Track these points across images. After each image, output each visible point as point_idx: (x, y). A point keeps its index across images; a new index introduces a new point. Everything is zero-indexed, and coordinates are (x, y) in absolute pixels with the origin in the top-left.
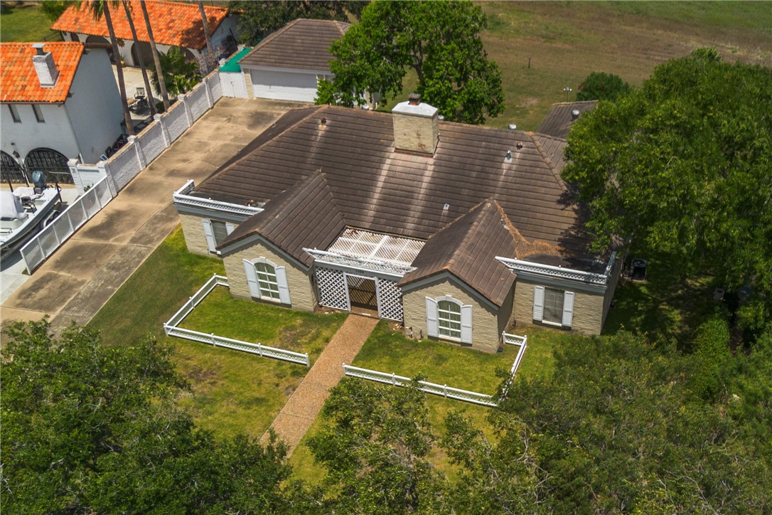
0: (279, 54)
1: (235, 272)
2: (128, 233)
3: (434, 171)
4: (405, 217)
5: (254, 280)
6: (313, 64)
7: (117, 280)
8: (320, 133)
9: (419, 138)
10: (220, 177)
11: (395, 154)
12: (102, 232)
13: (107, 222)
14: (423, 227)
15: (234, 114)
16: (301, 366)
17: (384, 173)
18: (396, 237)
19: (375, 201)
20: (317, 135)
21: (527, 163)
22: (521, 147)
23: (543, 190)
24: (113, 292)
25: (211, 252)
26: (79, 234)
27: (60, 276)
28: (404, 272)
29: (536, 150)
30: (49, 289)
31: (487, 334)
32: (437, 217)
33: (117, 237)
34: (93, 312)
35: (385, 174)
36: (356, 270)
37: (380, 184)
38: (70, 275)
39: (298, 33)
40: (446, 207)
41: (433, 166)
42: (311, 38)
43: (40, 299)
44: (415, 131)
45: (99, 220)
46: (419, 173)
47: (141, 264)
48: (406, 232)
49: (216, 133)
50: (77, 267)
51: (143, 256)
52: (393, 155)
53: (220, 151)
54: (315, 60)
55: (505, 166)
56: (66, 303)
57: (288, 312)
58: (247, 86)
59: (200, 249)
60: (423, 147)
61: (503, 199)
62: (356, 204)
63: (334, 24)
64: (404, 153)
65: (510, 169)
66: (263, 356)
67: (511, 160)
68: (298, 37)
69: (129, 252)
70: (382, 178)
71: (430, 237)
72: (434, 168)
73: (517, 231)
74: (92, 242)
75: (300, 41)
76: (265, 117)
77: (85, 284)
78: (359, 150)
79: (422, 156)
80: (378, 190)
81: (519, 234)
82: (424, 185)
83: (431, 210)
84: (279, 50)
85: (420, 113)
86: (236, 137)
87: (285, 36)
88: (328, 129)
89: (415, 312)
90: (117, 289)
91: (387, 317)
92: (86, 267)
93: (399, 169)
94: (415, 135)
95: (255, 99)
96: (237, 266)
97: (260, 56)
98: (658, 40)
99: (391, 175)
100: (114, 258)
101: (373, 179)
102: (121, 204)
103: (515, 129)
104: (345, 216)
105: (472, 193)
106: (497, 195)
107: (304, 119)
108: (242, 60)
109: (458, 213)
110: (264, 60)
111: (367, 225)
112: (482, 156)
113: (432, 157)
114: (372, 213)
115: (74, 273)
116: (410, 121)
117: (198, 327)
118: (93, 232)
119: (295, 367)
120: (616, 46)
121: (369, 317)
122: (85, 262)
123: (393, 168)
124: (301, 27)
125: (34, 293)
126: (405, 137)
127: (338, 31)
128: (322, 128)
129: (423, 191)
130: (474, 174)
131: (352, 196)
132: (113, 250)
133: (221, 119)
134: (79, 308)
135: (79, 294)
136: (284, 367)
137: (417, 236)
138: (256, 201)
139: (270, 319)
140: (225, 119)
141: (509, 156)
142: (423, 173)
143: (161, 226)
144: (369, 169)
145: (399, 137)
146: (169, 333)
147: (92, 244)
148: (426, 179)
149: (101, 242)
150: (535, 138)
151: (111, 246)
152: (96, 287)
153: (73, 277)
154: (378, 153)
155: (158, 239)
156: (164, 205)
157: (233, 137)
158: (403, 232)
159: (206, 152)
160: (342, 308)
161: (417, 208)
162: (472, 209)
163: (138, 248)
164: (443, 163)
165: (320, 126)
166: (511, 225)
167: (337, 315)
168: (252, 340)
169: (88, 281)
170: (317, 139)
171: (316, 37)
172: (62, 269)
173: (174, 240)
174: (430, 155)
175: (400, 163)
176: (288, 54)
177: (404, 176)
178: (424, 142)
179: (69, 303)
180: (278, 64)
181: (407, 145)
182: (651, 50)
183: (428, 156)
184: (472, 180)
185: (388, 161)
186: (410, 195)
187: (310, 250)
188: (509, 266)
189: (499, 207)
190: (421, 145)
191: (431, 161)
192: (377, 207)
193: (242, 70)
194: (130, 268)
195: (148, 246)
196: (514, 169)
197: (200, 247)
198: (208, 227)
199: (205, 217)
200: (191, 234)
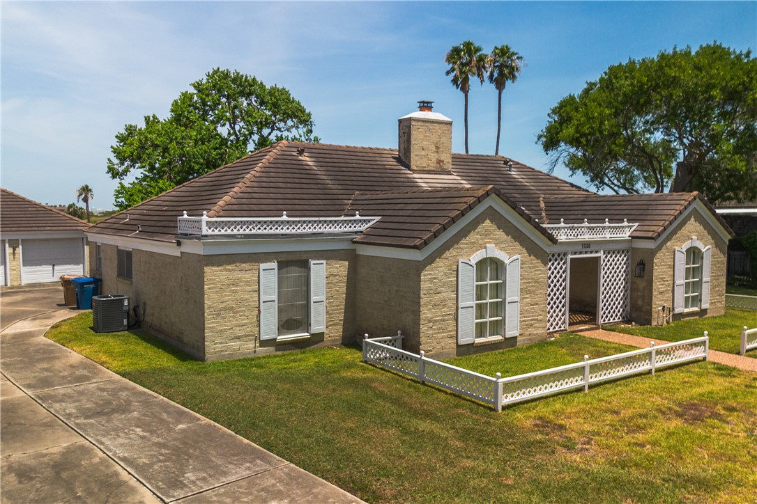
8: (310, 163)
9: (437, 152)
11: (417, 175)
20: (307, 165)
21: (528, 173)
25: (264, 343)
28: (628, 232)
29: (519, 165)
31: (719, 285)
36: (582, 244)
41: (464, 181)
44: (434, 143)
55: (516, 176)
59: (237, 344)
60: (442, 164)
64: (423, 173)
65: (523, 178)
67: (513, 173)
78: (376, 175)
85: (440, 119)
88: (313, 160)
92: (13, 436)
93: (437, 185)
94: (434, 149)
96: (444, 280)
105: (523, 196)
106: (541, 195)
107: (271, 153)
112: (490, 172)
113: (453, 175)
116: (430, 129)
121: (588, 329)
123: (430, 185)
126: (423, 153)
128: (305, 159)
132: (15, 404)
141: (510, 170)
145: (416, 153)
153: (19, 455)
154: (399, 175)
164: (468, 178)
165: (300, 157)
170: (312, 168)
175: (432, 181)
178: (443, 157)
181: (424, 164)
184: (508, 187)
185: (419, 181)
190: (439, 162)
191: (456, 177)
197: (238, 338)
198: (269, 274)
199: (266, 257)
200: (225, 309)
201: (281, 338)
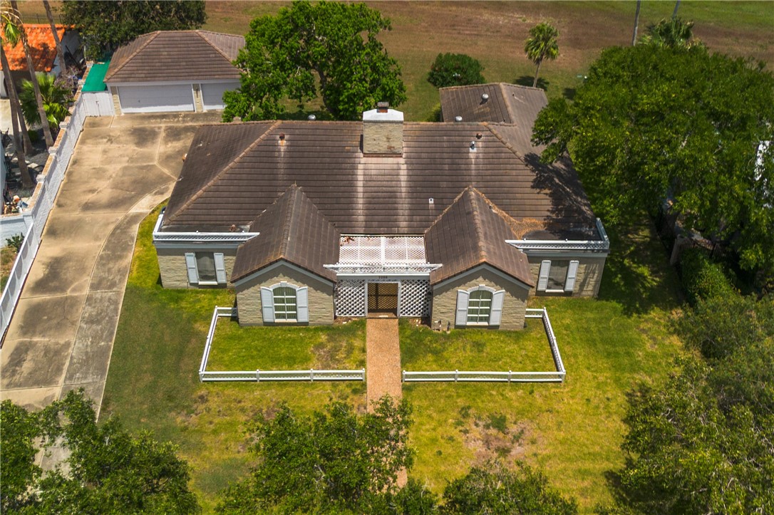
0: (147, 68)
1: (248, 301)
2: (83, 281)
3: (407, 169)
4: (395, 217)
5: (271, 306)
6: (187, 74)
7: (105, 334)
8: (282, 149)
9: (388, 141)
10: (190, 207)
11: (365, 159)
12: (52, 284)
13: (50, 272)
14: (415, 223)
15: (111, 134)
16: (356, 382)
17: (360, 178)
18: (393, 237)
19: (360, 206)
20: (279, 151)
21: (492, 150)
22: (481, 136)
23: (514, 173)
24: (110, 348)
25: (191, 284)
26: (26, 291)
27: (37, 343)
28: (429, 271)
29: (495, 138)
30: (33, 359)
31: (516, 313)
32: (426, 212)
33: (73, 286)
34: (102, 375)
35: (362, 179)
36: (379, 276)
37: (360, 189)
38: (47, 339)
39: (162, 46)
40: (431, 201)
41: (405, 165)
42: (176, 49)
43: (30, 373)
44: (384, 136)
45: (39, 272)
46: (395, 173)
47: (120, 311)
48: (402, 230)
49: (105, 156)
50: (50, 328)
51: (116, 303)
52: (363, 160)
53: (124, 175)
54: (189, 70)
55: (472, 156)
56: (65, 372)
57: (308, 330)
58: (115, 103)
59: (178, 283)
60: (392, 149)
61: (481, 186)
62: (342, 212)
63: (197, 33)
64: (373, 157)
65: (477, 158)
66: (314, 380)
67: (475, 150)
68: (162, 50)
69: (98, 301)
70: (360, 184)
71: (426, 232)
72: (407, 167)
73: (504, 213)
74: (48, 297)
75: (166, 53)
76: (147, 133)
77: (73, 346)
78: (328, 160)
79: (392, 157)
80: (360, 195)
81: (507, 215)
82: (403, 184)
83: (418, 207)
84: (145, 64)
85: (391, 119)
86: (131, 158)
87: (148, 50)
88: (288, 144)
89: (444, 306)
90: (112, 344)
91: (406, 315)
92: (60, 327)
93: (373, 172)
94: (385, 139)
95: (123, 114)
96: (252, 295)
97: (127, 72)
98: (456, 16)
99: (368, 178)
100: (84, 311)
101: (351, 184)
102: (54, 249)
103: (461, 121)
104: (336, 225)
105: (450, 184)
106: (473, 183)
107: (261, 137)
108: (109, 79)
109: (444, 206)
110: (133, 75)
111: (362, 230)
112: (448, 150)
113: (401, 157)
114: (361, 218)
115: (50, 336)
116: (381, 127)
117: (226, 366)
118: (40, 286)
119: (351, 385)
120: (426, 25)
121: (386, 318)
122: (55, 322)
123: (367, 172)
124: (162, 39)
125: (17, 368)
126: (375, 142)
127: (203, 39)
128: (283, 144)
129: (404, 190)
130: (446, 167)
131: (337, 205)
132: (77, 301)
133: (101, 140)
134: (82, 373)
135: (72, 358)
136: (340, 387)
137: (413, 232)
138: (237, 226)
139: (294, 341)
140: (105, 140)
141: (472, 146)
142: (399, 173)
143: (115, 266)
144: (344, 177)
145: (368, 143)
146: (204, 379)
147: (50, 300)
148: (403, 178)
149: (59, 296)
150: (491, 127)
151: (72, 298)
152: (87, 346)
153: (53, 341)
154: (348, 160)
155: (121, 281)
156: (103, 243)
157: (127, 158)
158: (398, 230)
159: (109, 179)
160: (358, 315)
161: (404, 206)
162: (457, 199)
163: (105, 295)
164: (414, 161)
165: (280, 142)
166: (497, 208)
167: (355, 322)
168: (291, 367)
169: (74, 342)
170: (280, 155)
171: (180, 47)
172: (34, 334)
173: (138, 278)
174: (399, 155)
175: (373, 166)
176: (157, 68)
177: (380, 178)
178: (393, 144)
179: (68, 371)
180: (149, 79)
181: (376, 149)
182: (458, 26)
183: (397, 157)
184: (446, 172)
185: (360, 166)
186: (392, 195)
187: (331, 266)
188: (519, 247)
189: (480, 194)
190: (390, 148)
191: (402, 160)
192: (365, 211)
193: (109, 88)
194: (111, 318)
195: (114, 289)
196: (481, 157)
197: (179, 281)
198: (191, 260)
199: (189, 250)
200: (170, 269)
201: (200, 283)
